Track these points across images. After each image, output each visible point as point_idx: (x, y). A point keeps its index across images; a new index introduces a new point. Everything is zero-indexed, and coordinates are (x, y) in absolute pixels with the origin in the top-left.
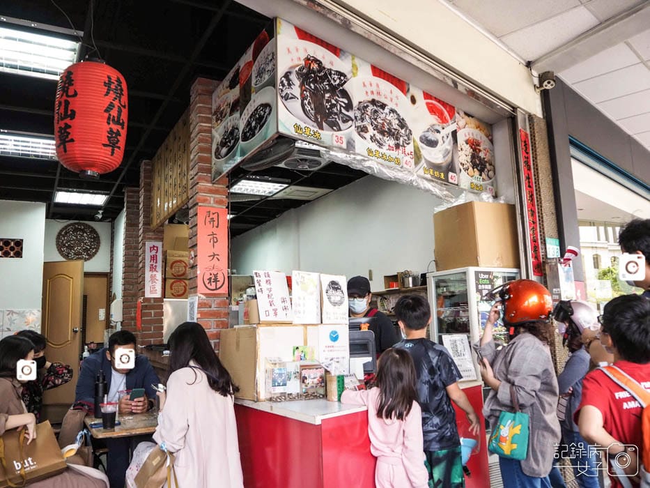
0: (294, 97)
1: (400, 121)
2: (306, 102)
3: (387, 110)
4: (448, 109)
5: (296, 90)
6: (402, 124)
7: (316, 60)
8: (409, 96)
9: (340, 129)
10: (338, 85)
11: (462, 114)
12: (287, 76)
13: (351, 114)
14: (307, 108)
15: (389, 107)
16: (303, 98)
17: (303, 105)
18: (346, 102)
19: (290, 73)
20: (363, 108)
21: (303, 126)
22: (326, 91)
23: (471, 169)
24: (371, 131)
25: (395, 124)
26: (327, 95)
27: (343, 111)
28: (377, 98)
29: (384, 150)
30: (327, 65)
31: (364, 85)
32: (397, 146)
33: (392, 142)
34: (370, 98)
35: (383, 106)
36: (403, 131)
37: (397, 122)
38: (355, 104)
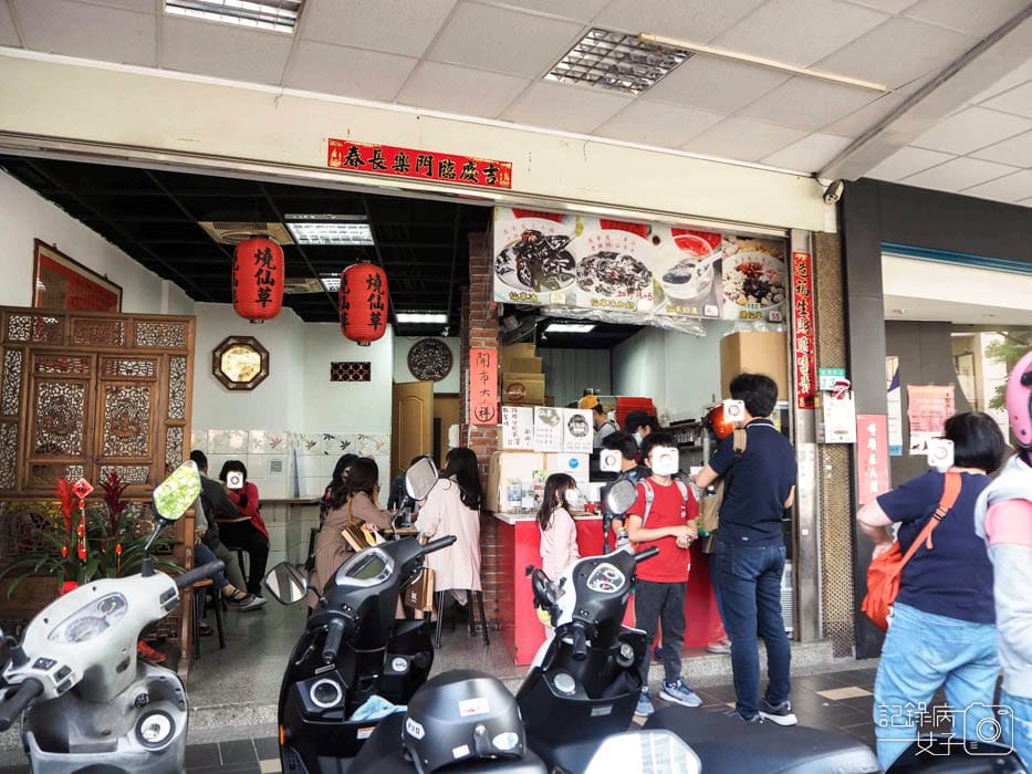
0: (510, 270)
1: (635, 266)
2: (522, 271)
3: (618, 259)
4: (710, 239)
5: (513, 264)
6: (639, 268)
7: (534, 232)
8: (651, 237)
9: (559, 288)
10: (559, 248)
11: (733, 239)
12: (503, 254)
13: (573, 272)
14: (524, 276)
15: (622, 255)
16: (519, 268)
17: (519, 275)
18: (567, 261)
19: (506, 250)
20: (587, 263)
21: (518, 292)
22: (545, 257)
23: (742, 297)
24: (597, 282)
25: (629, 269)
26: (545, 261)
27: (563, 270)
28: (604, 249)
29: (614, 297)
30: (546, 233)
31: (590, 241)
32: (631, 291)
33: (624, 288)
34: (597, 252)
35: (614, 256)
36: (640, 275)
37: (632, 267)
38: (578, 260)
